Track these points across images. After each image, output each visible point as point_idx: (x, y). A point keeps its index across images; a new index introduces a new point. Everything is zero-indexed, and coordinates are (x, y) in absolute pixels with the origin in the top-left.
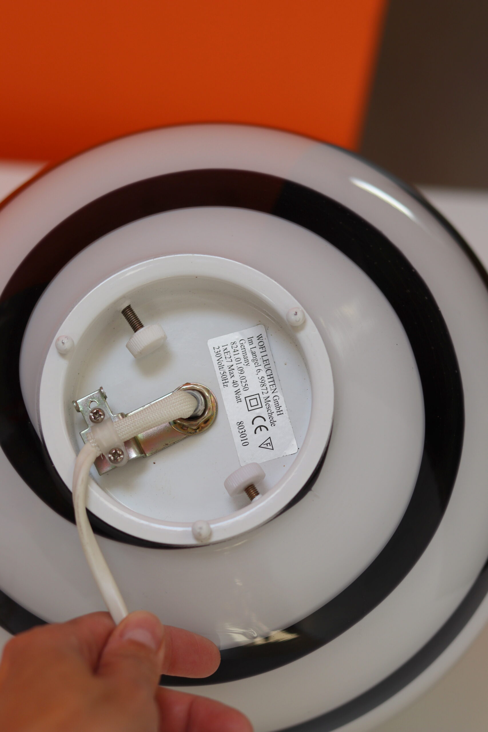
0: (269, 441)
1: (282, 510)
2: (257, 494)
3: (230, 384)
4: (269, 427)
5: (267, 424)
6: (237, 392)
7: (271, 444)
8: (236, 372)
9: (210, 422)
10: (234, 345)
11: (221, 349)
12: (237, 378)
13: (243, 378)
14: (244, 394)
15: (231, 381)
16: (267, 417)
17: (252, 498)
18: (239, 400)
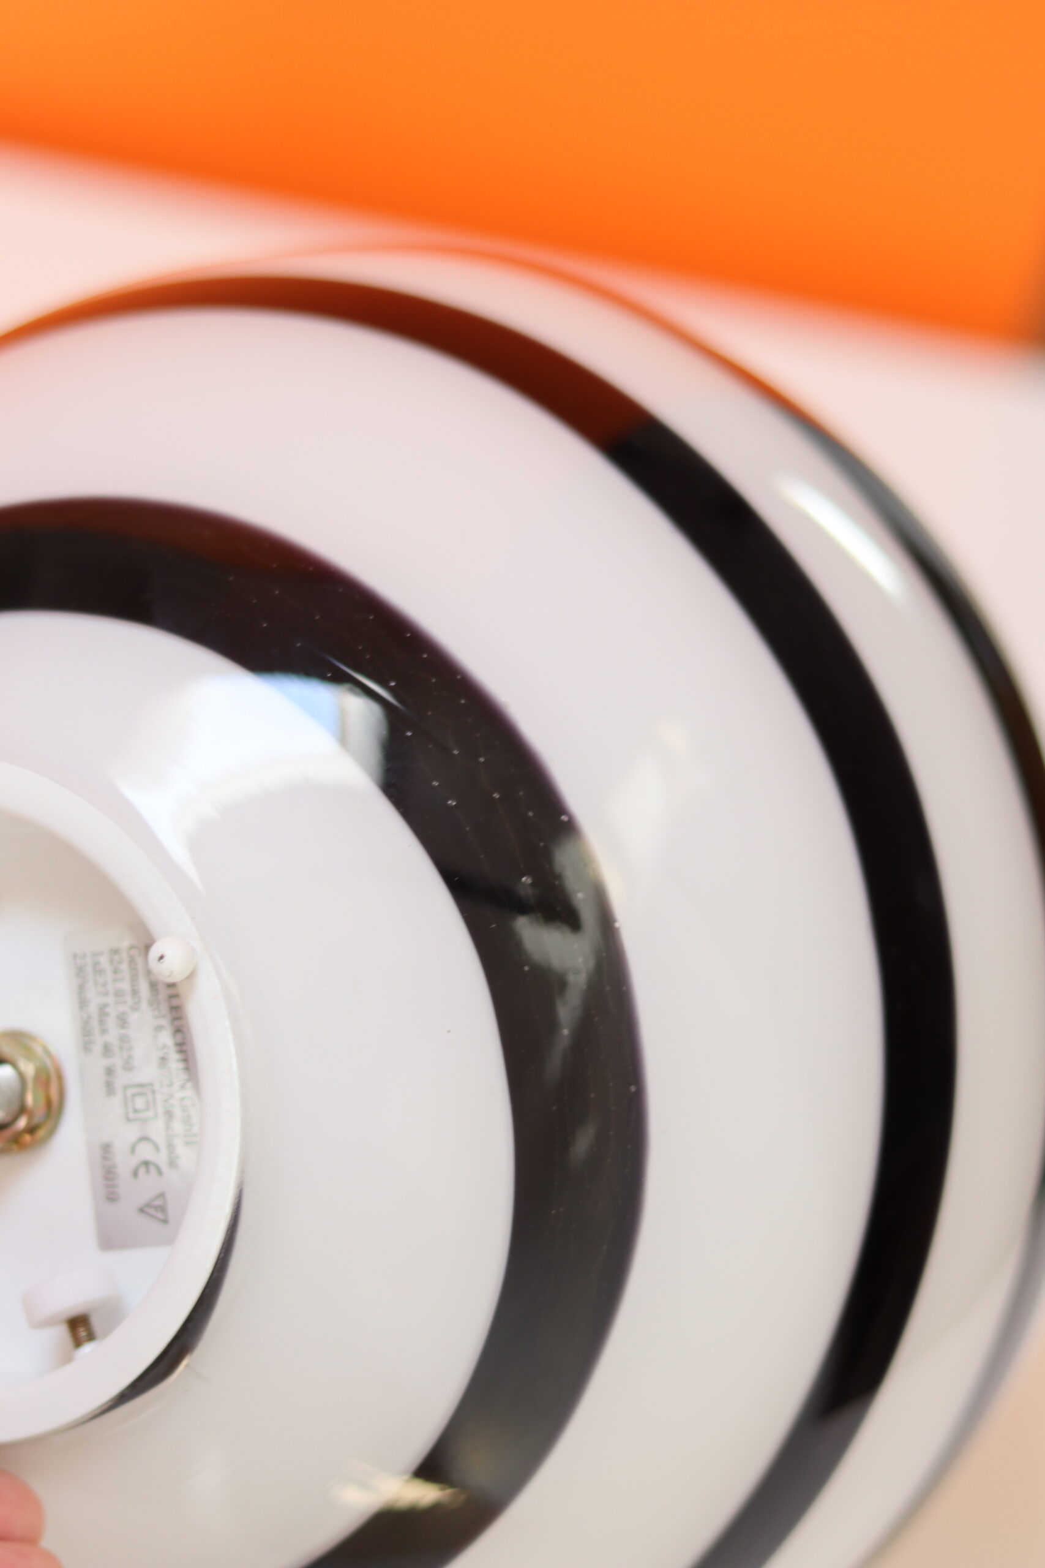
0: (159, 1202)
1: (111, 1403)
2: (91, 1337)
3: (98, 1048)
4: (165, 1168)
5: (161, 1158)
6: (110, 1071)
7: (162, 1209)
8: (111, 1023)
9: (41, 1133)
10: (117, 957)
11: (89, 960)
12: (113, 1035)
13: (124, 1040)
14: (120, 1080)
15: (99, 1040)
16: (161, 1142)
17: (78, 1343)
18: (110, 1089)
